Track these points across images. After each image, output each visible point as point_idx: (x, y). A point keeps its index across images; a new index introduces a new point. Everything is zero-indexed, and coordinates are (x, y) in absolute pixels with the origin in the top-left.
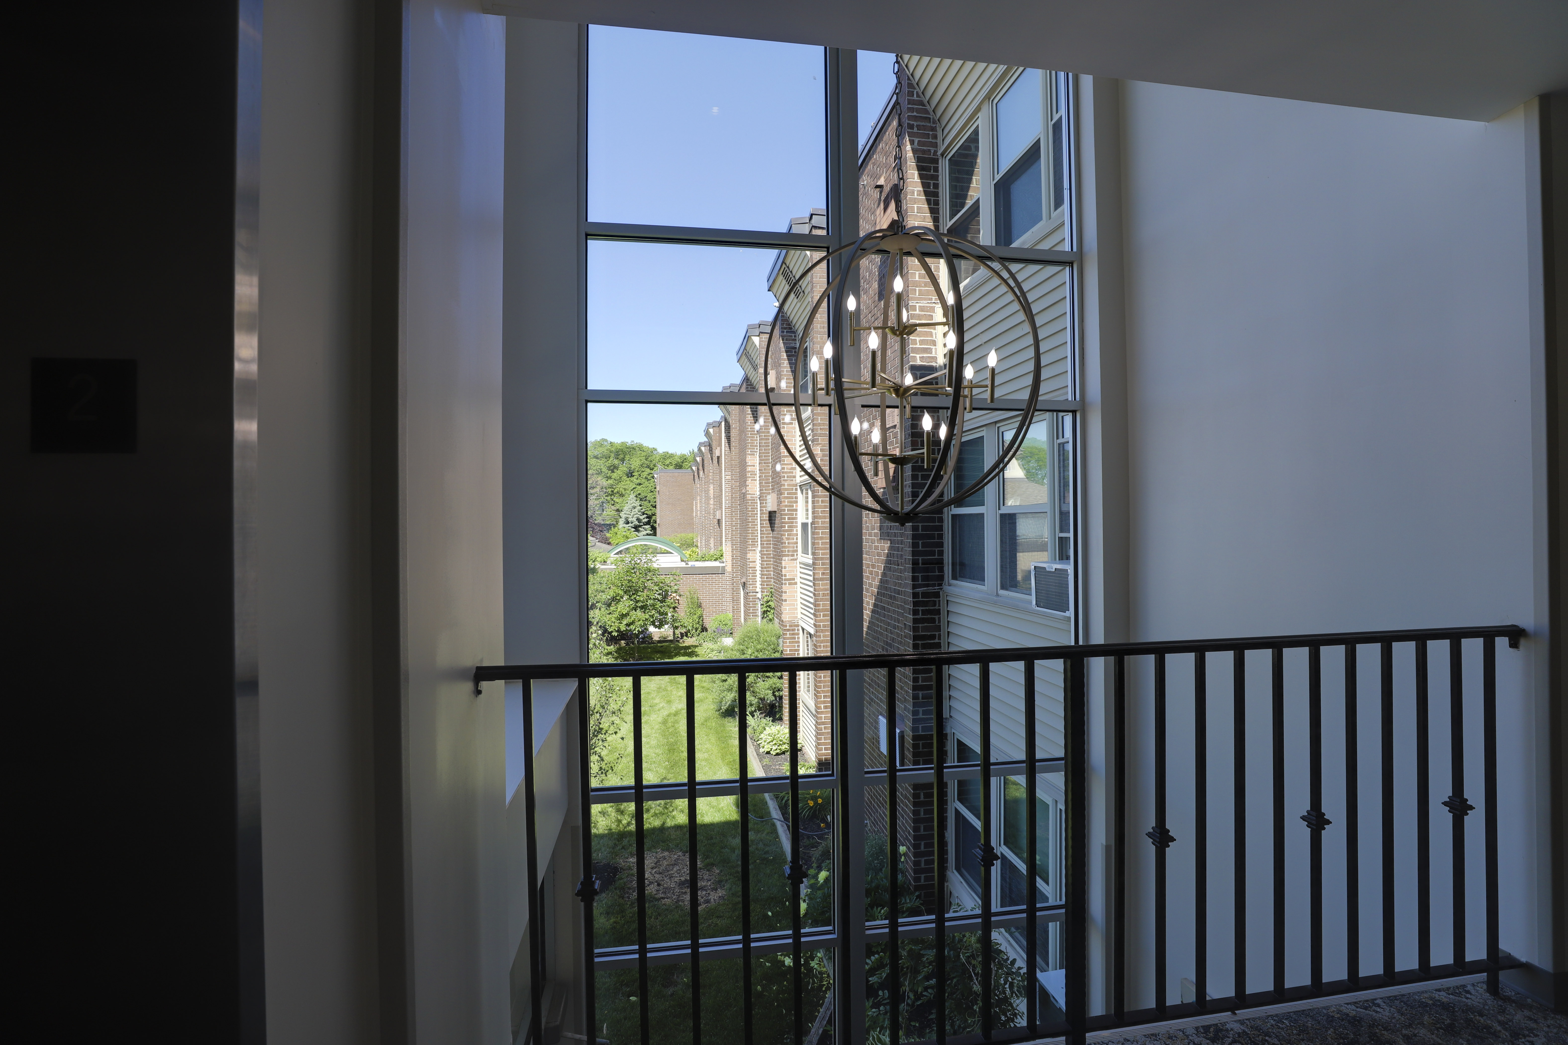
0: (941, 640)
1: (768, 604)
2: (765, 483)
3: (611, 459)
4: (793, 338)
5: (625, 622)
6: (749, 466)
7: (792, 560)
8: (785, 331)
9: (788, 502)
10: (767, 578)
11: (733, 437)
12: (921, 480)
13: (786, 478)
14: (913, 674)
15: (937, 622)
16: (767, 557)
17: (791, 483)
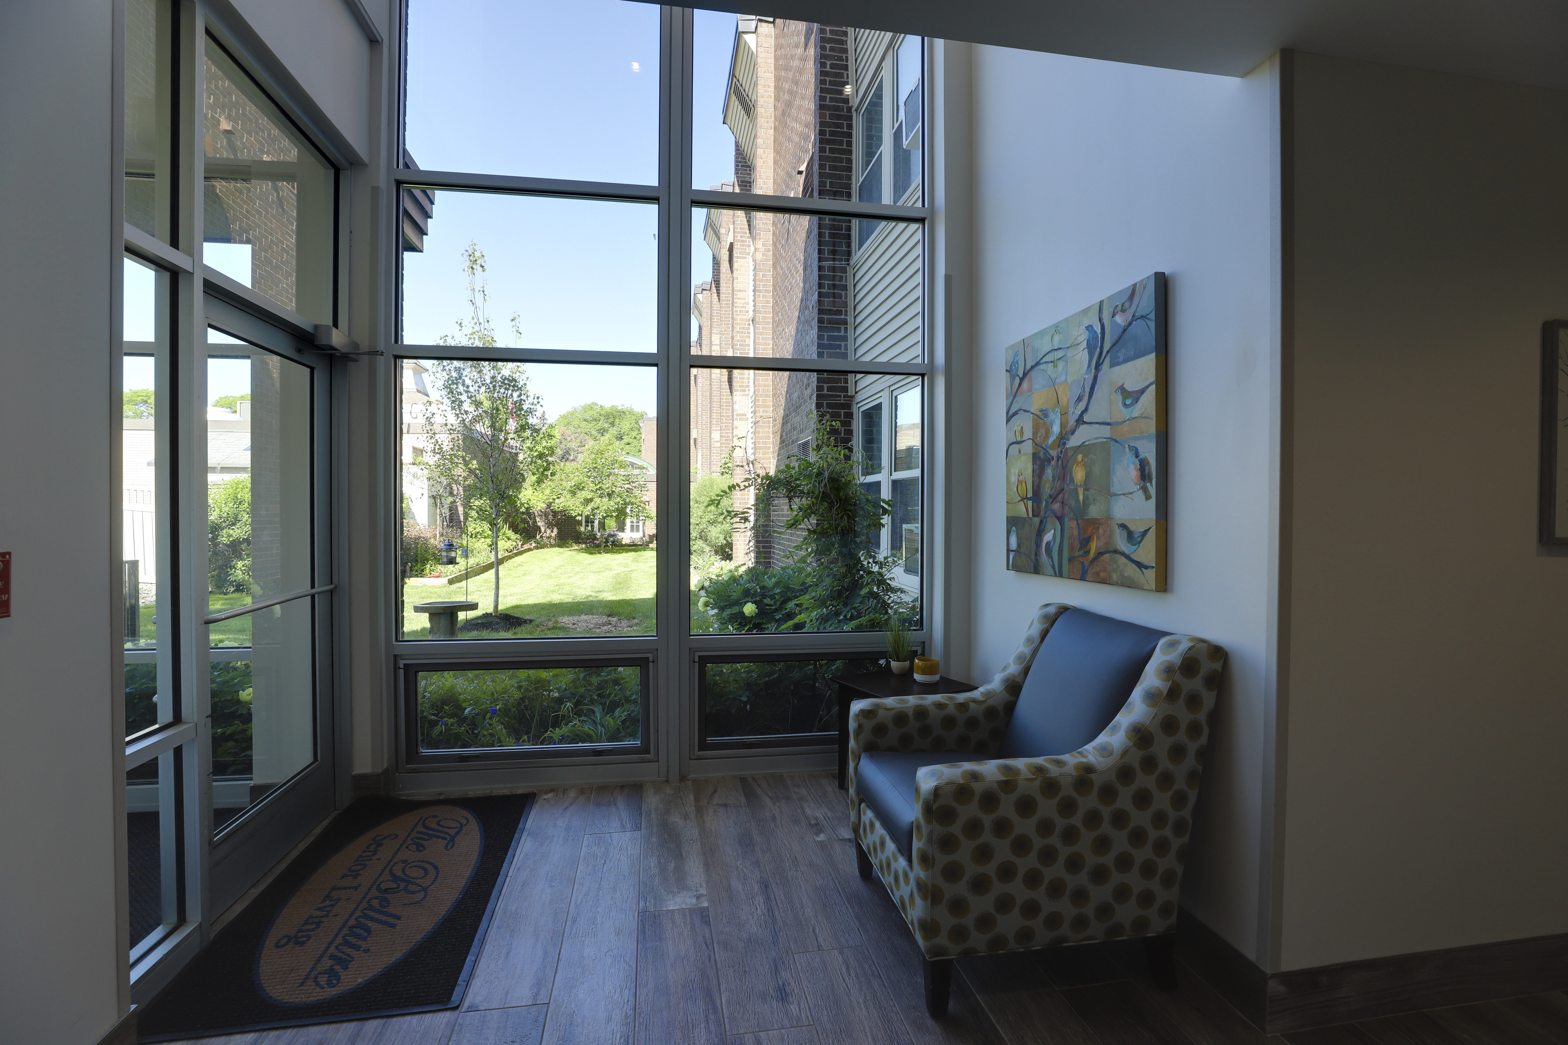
0: (847, 316)
1: (726, 466)
2: (725, 344)
3: (601, 422)
4: (748, 172)
5: (589, 508)
6: (715, 345)
7: (743, 395)
8: (740, 164)
9: (741, 337)
10: (726, 440)
11: (705, 335)
12: (829, 153)
13: (738, 313)
14: (818, 348)
15: (843, 298)
16: (726, 419)
17: (744, 317)
